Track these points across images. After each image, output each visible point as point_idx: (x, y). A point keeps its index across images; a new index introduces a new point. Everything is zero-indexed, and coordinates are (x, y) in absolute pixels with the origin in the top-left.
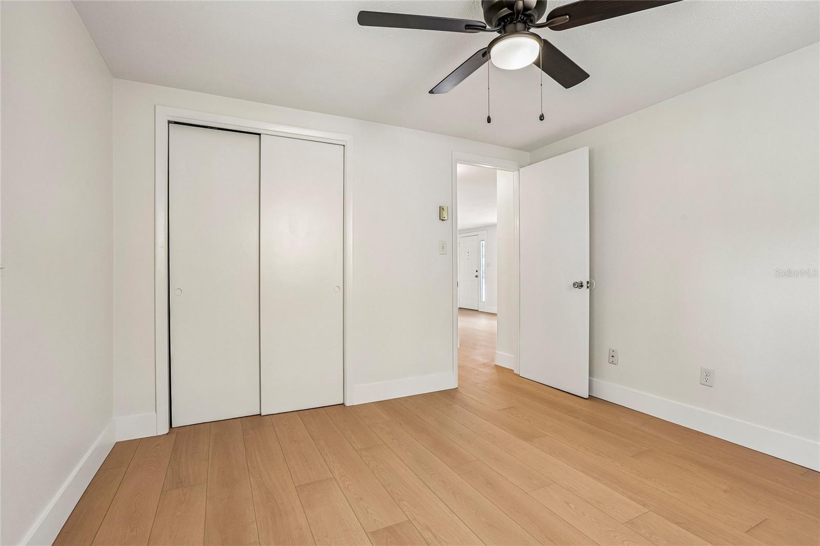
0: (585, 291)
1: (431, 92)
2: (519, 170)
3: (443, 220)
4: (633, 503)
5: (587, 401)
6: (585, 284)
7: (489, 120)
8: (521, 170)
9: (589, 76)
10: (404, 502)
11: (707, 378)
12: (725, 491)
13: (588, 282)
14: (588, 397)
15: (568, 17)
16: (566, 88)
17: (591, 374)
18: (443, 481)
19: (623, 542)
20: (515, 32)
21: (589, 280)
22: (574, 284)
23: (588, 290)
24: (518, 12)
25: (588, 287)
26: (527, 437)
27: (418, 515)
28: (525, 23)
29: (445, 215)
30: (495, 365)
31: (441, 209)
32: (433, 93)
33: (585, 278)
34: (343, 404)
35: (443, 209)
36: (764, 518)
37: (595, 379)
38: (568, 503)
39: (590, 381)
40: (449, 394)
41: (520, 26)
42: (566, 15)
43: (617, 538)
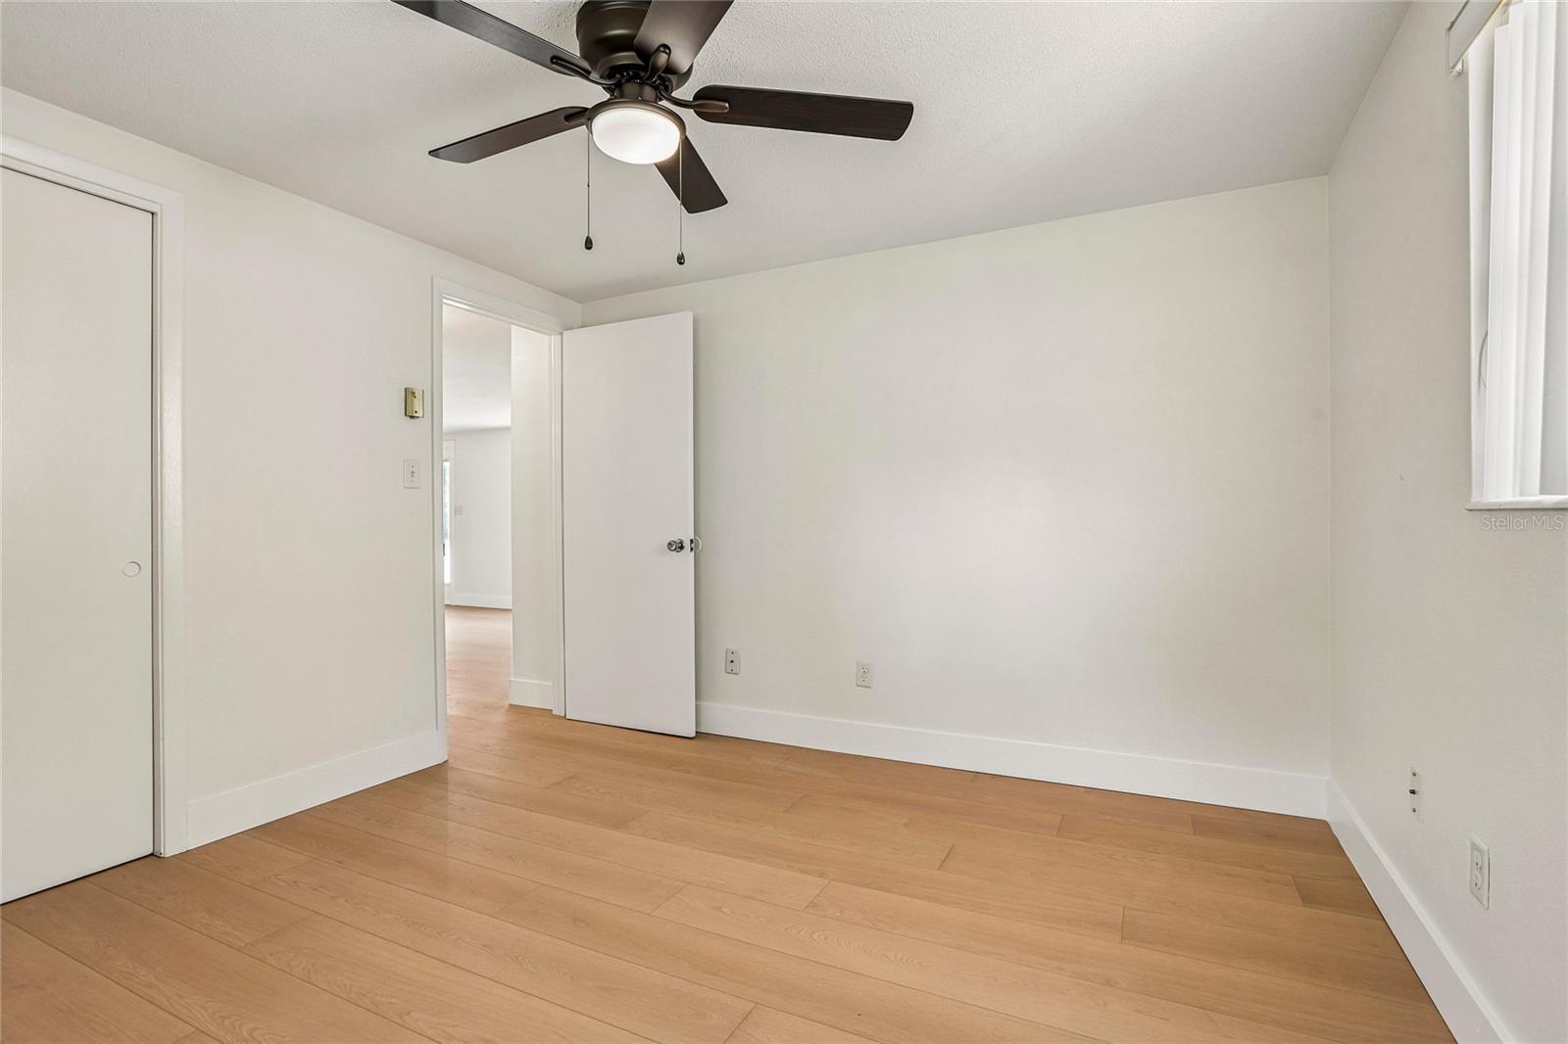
0: (687, 556)
1: (433, 153)
2: (561, 334)
3: (412, 417)
4: (809, 878)
5: (694, 741)
6: (687, 544)
7: (589, 244)
8: (566, 334)
9: (726, 202)
10: (413, 1014)
11: (864, 677)
12: (906, 825)
13: (692, 541)
14: (694, 735)
15: (727, 105)
16: (689, 212)
17: (698, 697)
18: (485, 946)
19: (811, 936)
20: (639, 100)
21: (693, 538)
22: (670, 544)
23: (693, 553)
24: (655, 69)
25: (692, 549)
26: (620, 822)
27: (454, 1026)
28: (656, 88)
29: (417, 405)
30: (512, 706)
31: (409, 394)
32: (437, 157)
33: (686, 535)
34: (152, 854)
35: (414, 393)
36: (951, 845)
37: (703, 704)
38: (718, 909)
39: (697, 708)
40: (432, 776)
41: (649, 92)
42: (725, 101)
43: (802, 933)
